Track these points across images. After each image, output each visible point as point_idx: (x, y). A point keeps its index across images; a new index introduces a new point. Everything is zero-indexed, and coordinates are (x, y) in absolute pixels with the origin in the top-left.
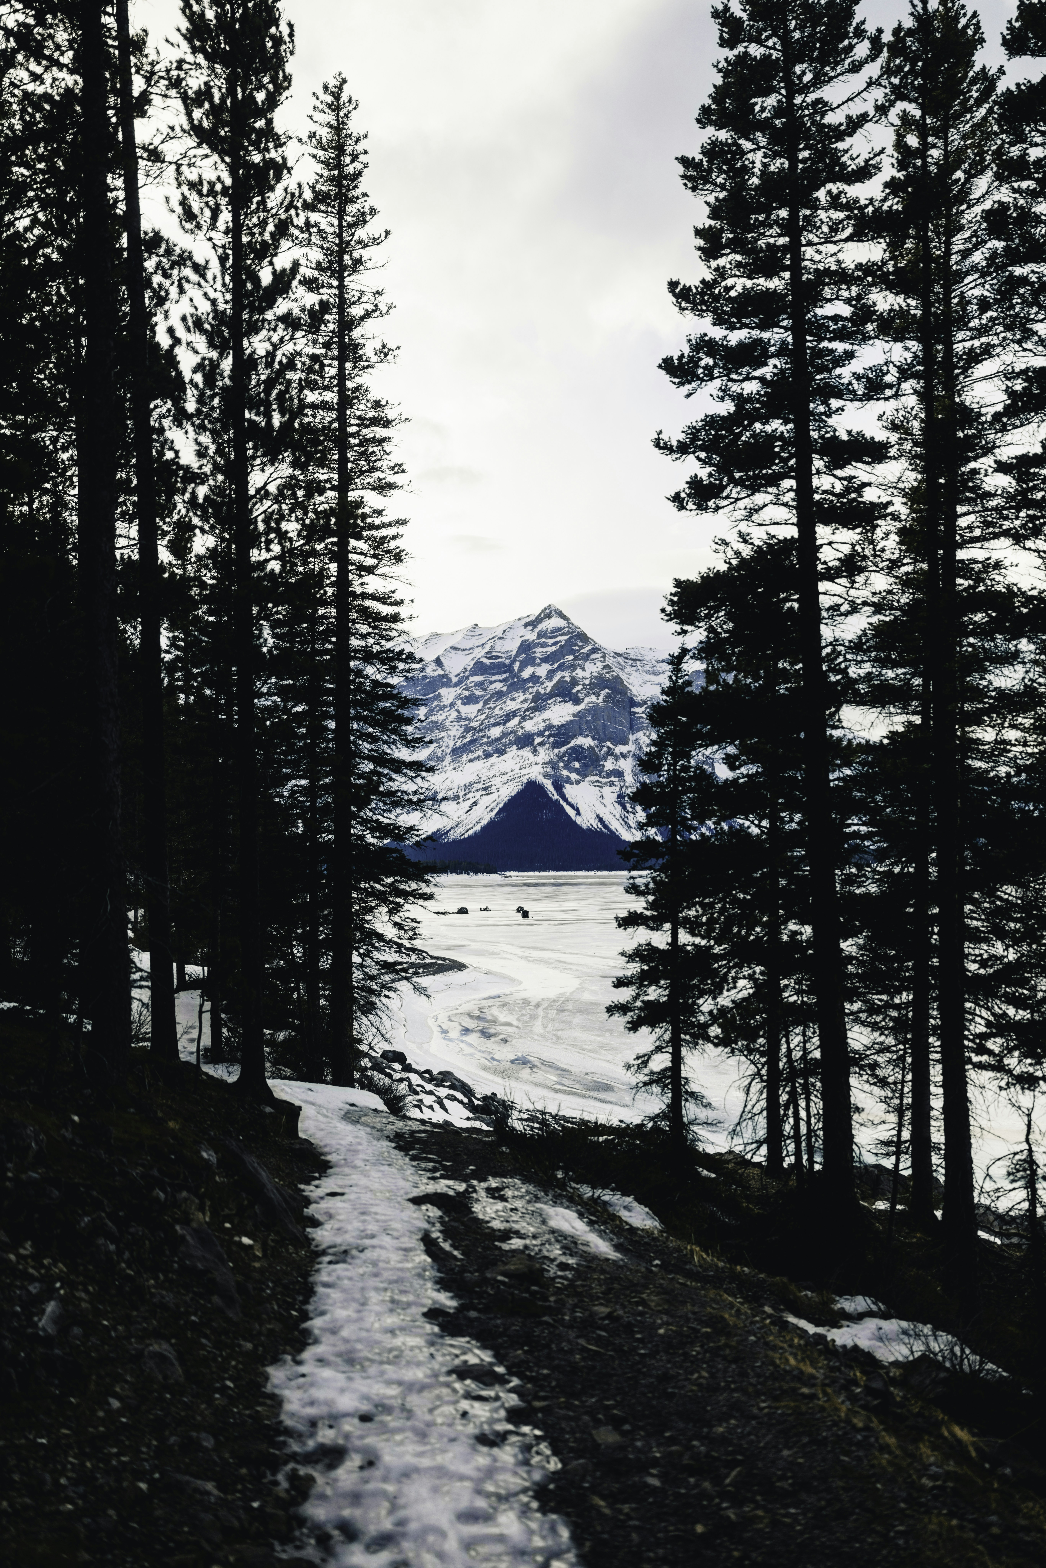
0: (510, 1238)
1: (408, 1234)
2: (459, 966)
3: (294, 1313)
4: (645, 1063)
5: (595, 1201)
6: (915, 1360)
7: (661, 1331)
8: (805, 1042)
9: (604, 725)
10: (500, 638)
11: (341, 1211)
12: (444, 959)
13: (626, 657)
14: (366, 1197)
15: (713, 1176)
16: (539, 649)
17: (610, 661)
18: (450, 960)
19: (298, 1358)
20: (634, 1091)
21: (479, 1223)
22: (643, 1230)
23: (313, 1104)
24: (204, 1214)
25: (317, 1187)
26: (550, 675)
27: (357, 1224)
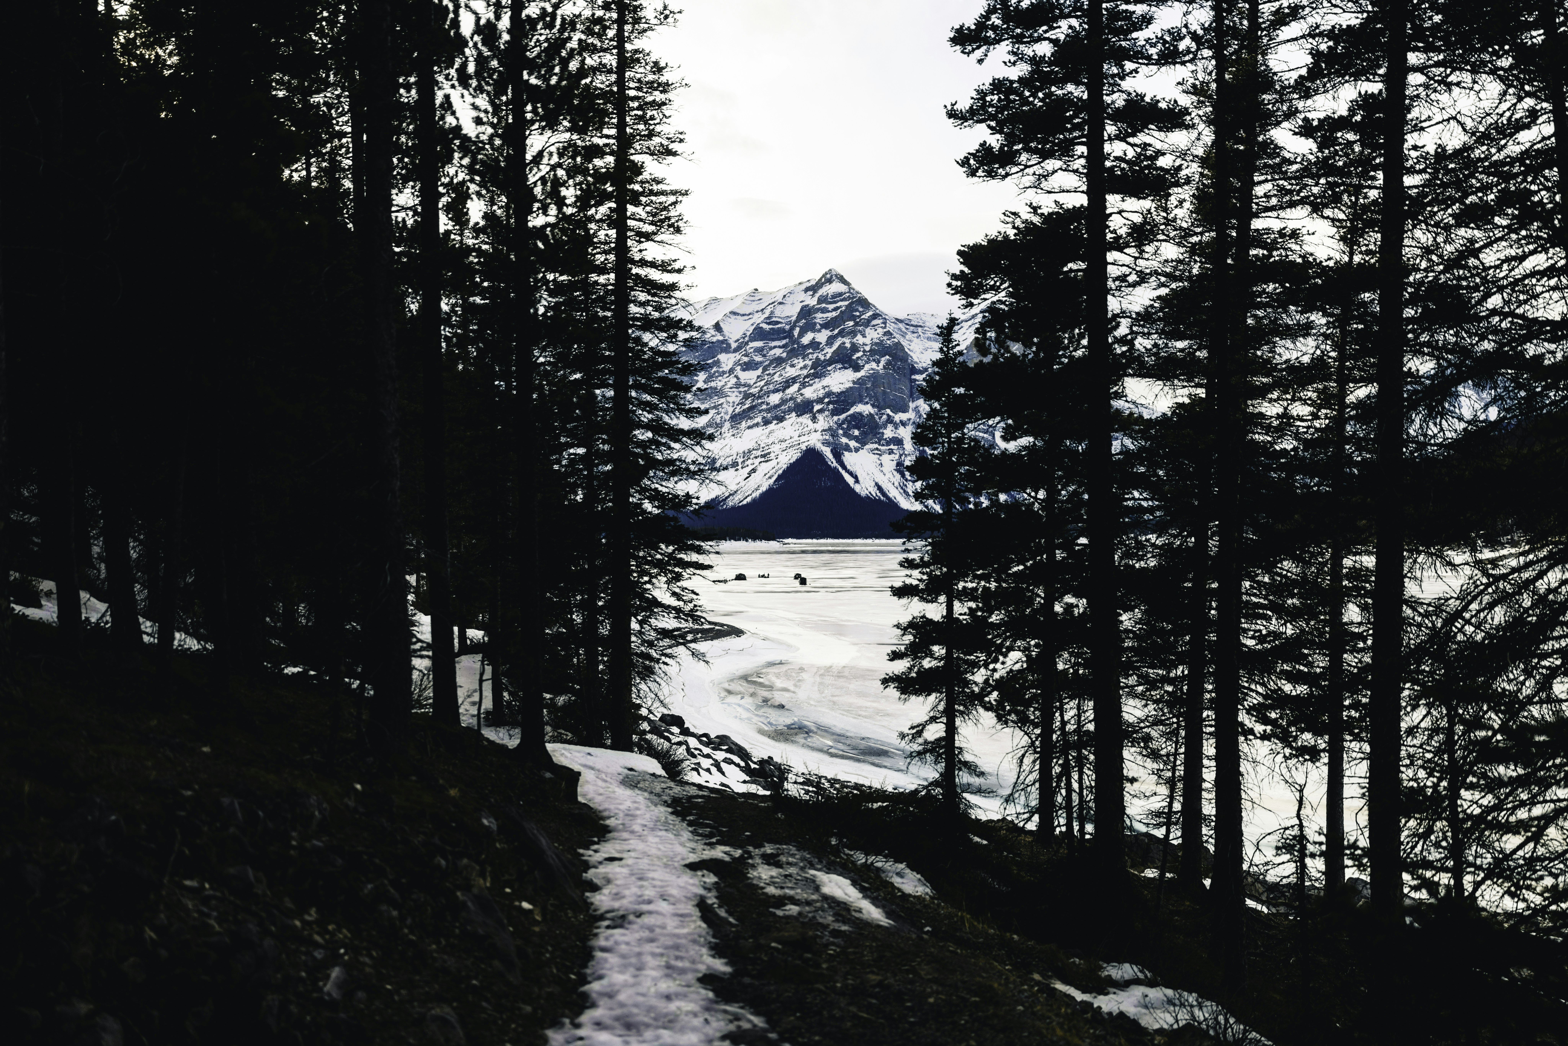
0: (785, 905)
1: (684, 899)
2: (737, 632)
3: (573, 977)
4: (919, 733)
5: (868, 867)
6: (1179, 1028)
7: (931, 1000)
8: (1079, 716)
9: (884, 392)
10: (780, 303)
11: (618, 876)
12: (722, 625)
13: (907, 323)
14: (644, 863)
15: (985, 842)
16: (819, 315)
17: (890, 327)
18: (728, 626)
19: (577, 1021)
20: (908, 760)
21: (755, 889)
22: (915, 897)
23: (592, 768)
24: (485, 880)
25: (596, 851)
26: (830, 341)
27: (634, 890)
